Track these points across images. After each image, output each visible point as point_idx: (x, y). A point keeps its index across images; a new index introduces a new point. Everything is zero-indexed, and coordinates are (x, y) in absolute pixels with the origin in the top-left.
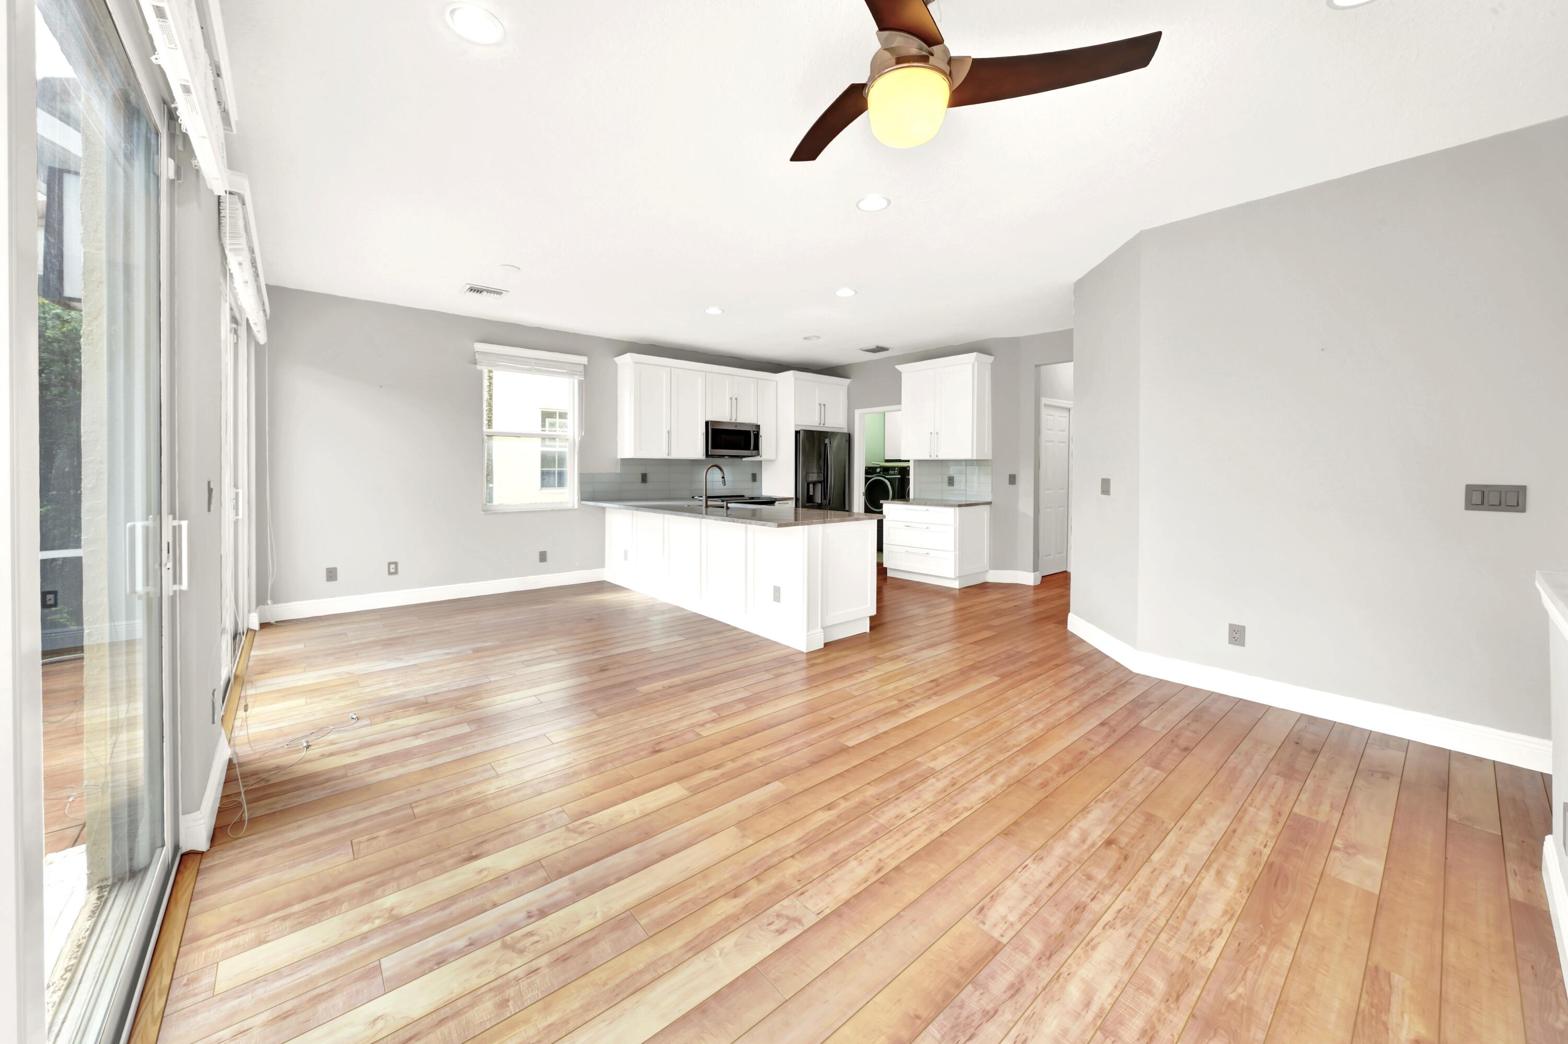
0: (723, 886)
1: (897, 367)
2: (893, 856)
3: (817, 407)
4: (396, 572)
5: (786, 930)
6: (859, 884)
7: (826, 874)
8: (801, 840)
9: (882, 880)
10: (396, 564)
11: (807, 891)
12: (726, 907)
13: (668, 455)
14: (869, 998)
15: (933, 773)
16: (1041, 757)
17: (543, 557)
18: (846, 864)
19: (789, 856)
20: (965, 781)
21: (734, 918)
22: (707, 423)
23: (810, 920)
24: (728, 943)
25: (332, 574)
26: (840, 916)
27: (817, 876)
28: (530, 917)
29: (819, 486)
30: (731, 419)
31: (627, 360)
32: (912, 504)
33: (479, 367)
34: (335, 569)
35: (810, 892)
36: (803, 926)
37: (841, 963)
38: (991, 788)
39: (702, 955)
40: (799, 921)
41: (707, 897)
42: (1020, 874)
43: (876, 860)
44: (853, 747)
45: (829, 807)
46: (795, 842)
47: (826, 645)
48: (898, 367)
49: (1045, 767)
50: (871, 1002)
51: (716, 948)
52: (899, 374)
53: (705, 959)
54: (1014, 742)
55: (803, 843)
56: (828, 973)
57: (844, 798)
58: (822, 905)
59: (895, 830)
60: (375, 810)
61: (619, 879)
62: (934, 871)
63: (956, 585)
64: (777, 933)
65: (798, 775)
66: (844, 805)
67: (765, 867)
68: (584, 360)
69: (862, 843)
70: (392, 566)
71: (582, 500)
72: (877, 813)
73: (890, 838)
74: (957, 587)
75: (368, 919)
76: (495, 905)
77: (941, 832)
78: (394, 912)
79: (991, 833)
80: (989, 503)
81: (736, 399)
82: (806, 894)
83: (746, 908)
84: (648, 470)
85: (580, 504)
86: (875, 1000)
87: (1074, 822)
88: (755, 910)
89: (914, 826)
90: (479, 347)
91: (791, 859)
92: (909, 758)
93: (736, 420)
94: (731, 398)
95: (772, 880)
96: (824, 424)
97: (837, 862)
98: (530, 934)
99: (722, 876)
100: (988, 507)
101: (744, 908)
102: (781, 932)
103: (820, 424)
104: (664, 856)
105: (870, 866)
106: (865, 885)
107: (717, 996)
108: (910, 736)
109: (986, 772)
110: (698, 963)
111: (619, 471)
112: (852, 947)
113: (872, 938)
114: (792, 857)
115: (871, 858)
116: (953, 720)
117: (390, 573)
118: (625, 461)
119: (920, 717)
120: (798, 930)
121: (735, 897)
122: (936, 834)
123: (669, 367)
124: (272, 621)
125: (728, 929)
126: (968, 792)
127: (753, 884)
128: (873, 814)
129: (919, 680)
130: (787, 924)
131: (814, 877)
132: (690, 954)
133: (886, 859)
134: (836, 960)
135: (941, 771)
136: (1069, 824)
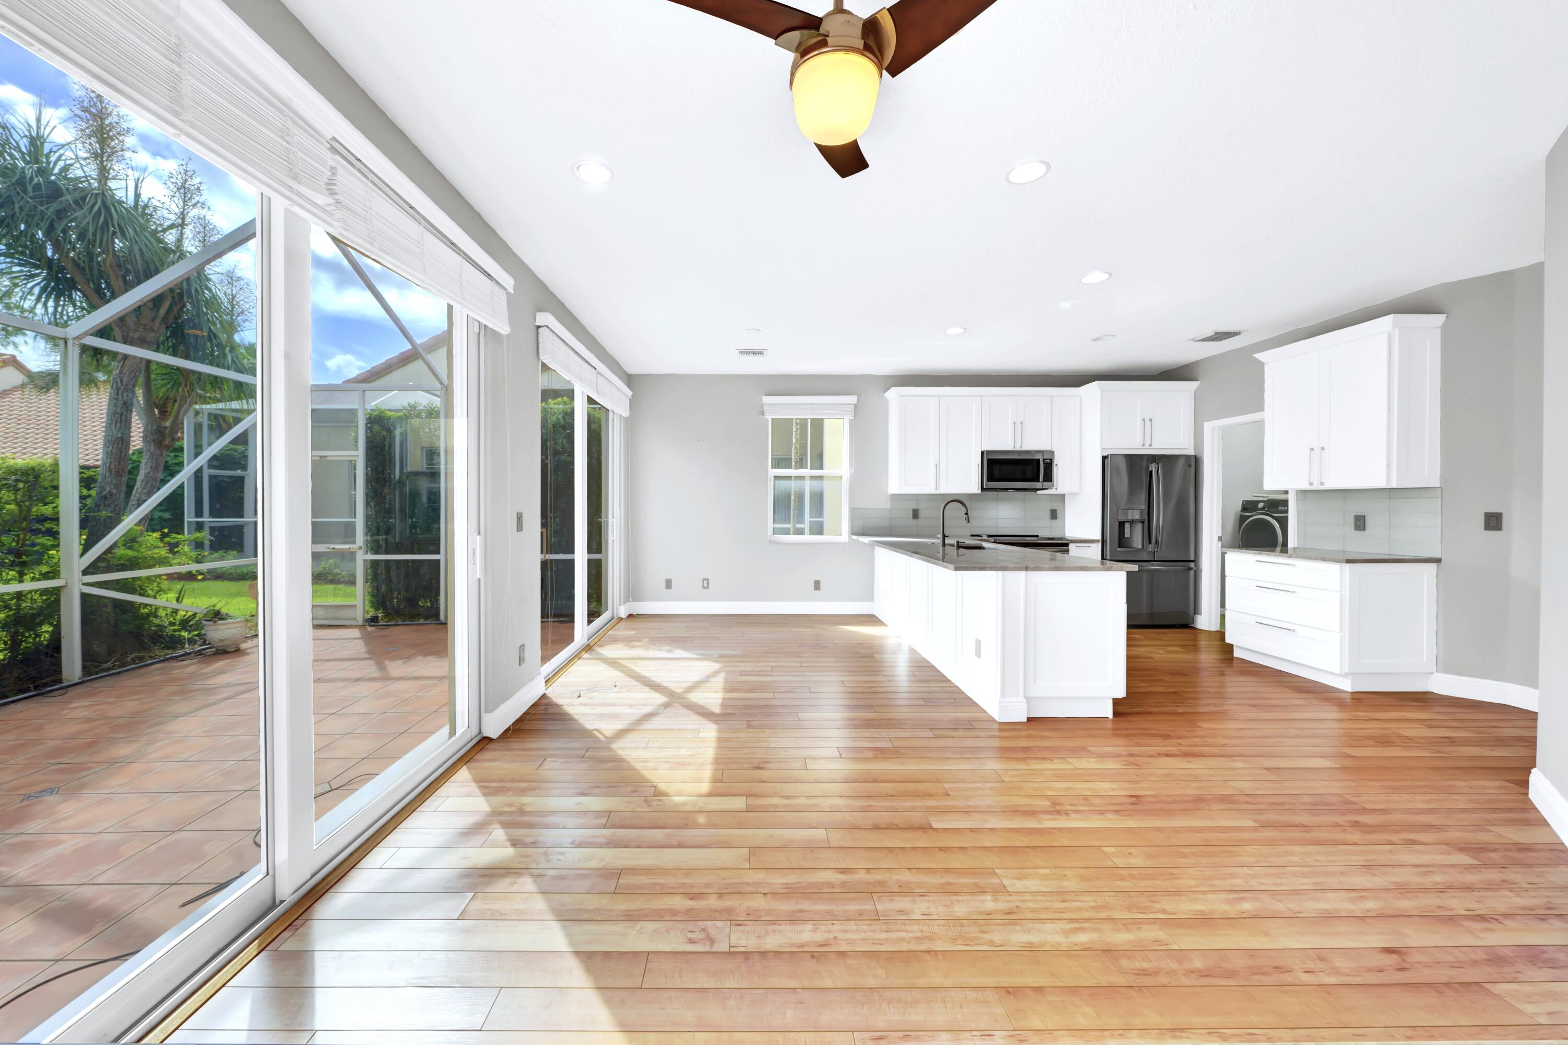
0: (692, 887)
1: (1254, 355)
2: (852, 942)
3: (1139, 424)
4: (708, 587)
5: (696, 942)
6: (792, 945)
7: (775, 922)
8: (787, 886)
9: (815, 954)
10: (707, 580)
11: (744, 925)
12: (679, 902)
13: (936, 489)
14: (693, 1030)
15: (1000, 891)
16: (1186, 941)
17: (817, 585)
18: (802, 924)
19: (763, 892)
20: (1030, 915)
21: (673, 912)
22: (982, 453)
23: (722, 947)
24: (650, 926)
25: (669, 584)
26: (747, 959)
27: (766, 919)
28: (572, 843)
29: (1138, 528)
30: (1014, 447)
31: (894, 393)
32: (1290, 556)
33: (766, 417)
34: (671, 580)
35: (746, 927)
36: (711, 948)
37: (704, 992)
38: (1060, 939)
39: (628, 924)
40: (712, 941)
41: (674, 888)
42: (972, 1038)
43: (831, 936)
44: (936, 830)
45: (843, 871)
46: (781, 884)
47: (1029, 719)
48: (1259, 356)
49: (1180, 955)
50: (692, 1033)
51: (640, 925)
52: (1261, 365)
53: (626, 927)
54: (1167, 907)
55: (787, 888)
56: (688, 991)
57: (868, 870)
58: (743, 942)
59: (882, 921)
60: (571, 745)
61: (638, 847)
62: (874, 976)
63: (1346, 685)
64: (688, 941)
65: (850, 832)
66: (862, 876)
67: (736, 890)
68: (853, 399)
69: (836, 916)
70: (705, 582)
71: (853, 534)
72: (882, 898)
73: (869, 925)
74: (1349, 690)
75: (511, 805)
76: (564, 828)
77: (930, 948)
78: (523, 807)
79: (991, 981)
80: (1438, 561)
81: (1022, 423)
82: (741, 927)
83: (688, 911)
84: (921, 506)
85: (850, 538)
86: (695, 1033)
87: (1135, 1033)
88: (691, 916)
89: (908, 928)
90: (767, 400)
91: (762, 895)
92: (989, 864)
93: (1021, 447)
94: (1014, 423)
95: (728, 903)
96: (1150, 445)
97: (795, 919)
98: (562, 854)
99: (698, 880)
100: (1433, 566)
101: (688, 910)
102: (691, 941)
103: (1143, 445)
104: (680, 846)
105: (819, 937)
106: (796, 950)
107: (607, 954)
108: (1018, 844)
109: (1071, 920)
110: (620, 927)
111: (889, 507)
112: (727, 986)
113: (750, 991)
114: (765, 894)
115: (829, 931)
116: (1105, 849)
117: (704, 587)
118: (896, 498)
119: (1060, 829)
120: (706, 948)
121: (691, 899)
122: (923, 947)
123: (938, 396)
124: (635, 613)
125: (662, 917)
126: (1018, 928)
127: (714, 897)
128: (879, 897)
129: (1113, 790)
130: (702, 939)
131: (762, 919)
132: (622, 918)
133: (842, 940)
134: (704, 987)
135: (1010, 893)
136: (1121, 1032)
